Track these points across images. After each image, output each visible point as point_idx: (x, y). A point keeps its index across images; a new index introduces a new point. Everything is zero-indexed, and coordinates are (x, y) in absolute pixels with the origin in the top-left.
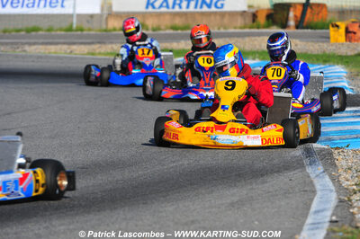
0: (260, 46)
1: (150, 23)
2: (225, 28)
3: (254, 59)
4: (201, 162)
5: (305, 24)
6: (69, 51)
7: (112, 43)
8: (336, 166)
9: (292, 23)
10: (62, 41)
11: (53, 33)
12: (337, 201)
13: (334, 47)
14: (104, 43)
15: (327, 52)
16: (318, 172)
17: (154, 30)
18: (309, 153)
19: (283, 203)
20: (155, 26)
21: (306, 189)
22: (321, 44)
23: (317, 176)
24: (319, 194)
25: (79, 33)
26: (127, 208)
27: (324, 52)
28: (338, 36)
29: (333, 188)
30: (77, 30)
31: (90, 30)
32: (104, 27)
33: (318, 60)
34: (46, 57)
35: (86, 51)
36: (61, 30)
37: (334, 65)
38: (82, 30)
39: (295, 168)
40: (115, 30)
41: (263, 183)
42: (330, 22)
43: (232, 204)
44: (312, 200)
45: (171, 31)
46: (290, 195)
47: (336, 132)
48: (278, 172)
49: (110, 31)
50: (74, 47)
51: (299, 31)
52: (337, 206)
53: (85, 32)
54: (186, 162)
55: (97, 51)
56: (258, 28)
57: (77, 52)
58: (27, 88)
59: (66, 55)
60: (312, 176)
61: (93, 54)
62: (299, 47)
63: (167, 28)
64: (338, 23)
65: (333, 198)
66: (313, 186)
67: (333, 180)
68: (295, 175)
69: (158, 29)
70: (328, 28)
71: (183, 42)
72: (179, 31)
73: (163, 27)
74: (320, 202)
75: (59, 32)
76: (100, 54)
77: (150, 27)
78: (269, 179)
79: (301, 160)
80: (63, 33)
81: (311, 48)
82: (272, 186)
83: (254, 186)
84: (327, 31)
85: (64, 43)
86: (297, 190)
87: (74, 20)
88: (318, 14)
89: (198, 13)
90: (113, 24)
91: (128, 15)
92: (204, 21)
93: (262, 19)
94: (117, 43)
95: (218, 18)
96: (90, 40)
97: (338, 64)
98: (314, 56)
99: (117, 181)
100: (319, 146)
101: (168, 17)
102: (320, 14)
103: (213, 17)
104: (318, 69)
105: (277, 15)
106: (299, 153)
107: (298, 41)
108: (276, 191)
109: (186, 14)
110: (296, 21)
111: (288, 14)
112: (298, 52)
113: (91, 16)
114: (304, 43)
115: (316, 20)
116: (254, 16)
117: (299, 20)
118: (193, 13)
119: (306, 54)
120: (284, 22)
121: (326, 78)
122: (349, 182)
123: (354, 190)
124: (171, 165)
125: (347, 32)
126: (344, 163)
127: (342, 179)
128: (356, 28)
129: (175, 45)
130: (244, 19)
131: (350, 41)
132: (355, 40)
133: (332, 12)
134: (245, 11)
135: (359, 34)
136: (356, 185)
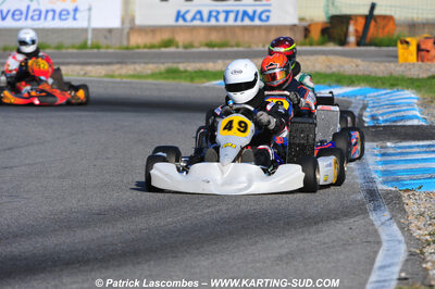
0: (314, 66)
1: (181, 38)
4: (243, 207)
5: (367, 41)
6: (82, 72)
7: (134, 63)
8: (405, 212)
9: (352, 39)
10: (75, 60)
11: (64, 51)
12: (407, 253)
13: (403, 68)
14: (126, 63)
15: (395, 74)
16: (384, 219)
17: (185, 47)
18: (372, 194)
19: (341, 257)
20: (186, 43)
21: (369, 239)
22: (387, 64)
23: (382, 224)
24: (385, 245)
25: (95, 51)
26: (152, 263)
27: (391, 74)
28: (407, 54)
29: (402, 238)
30: (92, 48)
31: (108, 47)
32: (125, 43)
33: (383, 83)
35: (103, 73)
36: (73, 47)
37: (403, 90)
38: (98, 47)
39: (356, 215)
40: (138, 47)
41: (317, 232)
42: (398, 38)
43: (280, 258)
44: (376, 253)
45: (206, 49)
46: (350, 247)
47: (406, 171)
48: (335, 219)
49: (132, 48)
50: (89, 68)
51: (361, 48)
52: (407, 260)
53: (102, 50)
54: (224, 207)
55: (117, 73)
56: (311, 45)
57: (93, 74)
58: (31, 118)
59: (79, 78)
60: (377, 224)
61: (112, 76)
62: (361, 68)
63: (201, 46)
64: (408, 39)
65: (402, 251)
66: (378, 236)
67: (402, 229)
68: (357, 222)
69: (191, 46)
70: (396, 45)
71: (220, 62)
72: (216, 49)
73: (196, 44)
74: (386, 255)
75: (70, 51)
76: (120, 76)
77: (180, 44)
78: (325, 228)
79: (364, 204)
80: (75, 51)
81: (376, 69)
82: (328, 236)
83: (306, 235)
84: (394, 48)
85: (77, 64)
86: (358, 240)
87: (90, 36)
88: (384, 28)
89: (239, 27)
90: (136, 40)
91: (154, 30)
92: (246, 37)
93: (316, 34)
94: (140, 63)
95: (263, 33)
96: (108, 60)
97: (408, 88)
98: (379, 78)
99: (141, 229)
100: (385, 187)
101: (202, 32)
102: (387, 29)
103: (256, 32)
104: (384, 94)
105: (335, 29)
106: (360, 196)
107: (359, 61)
108: (334, 241)
109: (223, 28)
110: (357, 37)
111: (347, 29)
112: (360, 73)
113: (110, 31)
114: (367, 63)
115: (381, 35)
116: (307, 31)
117: (361, 34)
118: (232, 28)
119: (369, 76)
120: (343, 37)
121: (394, 105)
122: (421, 231)
123: (427, 240)
124: (206, 211)
125: (419, 49)
126: (415, 208)
127: (412, 227)
128: (429, 45)
129: (211, 66)
130: (295, 35)
131: (422, 61)
132: (428, 60)
133: (400, 26)
134: (295, 25)
135: (433, 53)
136: (430, 234)
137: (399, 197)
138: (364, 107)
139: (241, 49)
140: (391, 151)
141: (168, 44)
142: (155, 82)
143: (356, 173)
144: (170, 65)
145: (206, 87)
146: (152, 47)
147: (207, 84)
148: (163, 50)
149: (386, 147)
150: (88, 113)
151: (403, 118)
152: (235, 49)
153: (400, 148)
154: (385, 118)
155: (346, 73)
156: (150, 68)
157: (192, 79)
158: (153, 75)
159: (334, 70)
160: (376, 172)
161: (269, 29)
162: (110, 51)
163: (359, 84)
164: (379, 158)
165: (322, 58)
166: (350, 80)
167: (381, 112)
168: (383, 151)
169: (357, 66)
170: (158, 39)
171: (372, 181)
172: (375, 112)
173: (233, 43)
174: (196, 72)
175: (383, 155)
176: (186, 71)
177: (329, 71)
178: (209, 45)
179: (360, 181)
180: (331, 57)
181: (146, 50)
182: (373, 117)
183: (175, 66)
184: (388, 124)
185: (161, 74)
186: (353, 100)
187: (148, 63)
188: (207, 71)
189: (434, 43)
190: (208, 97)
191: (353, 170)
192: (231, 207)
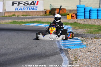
0: (47, 20)
1: (17, 14)
2: (38, 16)
3: (46, 24)
4: (31, 53)
7: (6, 20)
8: (69, 54)
12: (69, 63)
13: (68, 21)
14: (4, 20)
15: (66, 22)
16: (64, 55)
17: (18, 16)
18: (61, 50)
20: (18, 15)
21: (60, 60)
22: (64, 20)
23: (63, 56)
24: (64, 61)
28: (69, 17)
29: (68, 60)
32: (4, 15)
39: (57, 54)
40: (7, 16)
41: (48, 58)
42: (67, 14)
44: (62, 63)
45: (23, 17)
46: (56, 62)
47: (69, 44)
48: (52, 55)
54: (27, 53)
55: (2, 22)
56: (47, 15)
60: (62, 56)
64: (69, 14)
66: (62, 59)
67: (68, 57)
68: (57, 56)
69: (19, 16)
70: (66, 15)
71: (26, 19)
72: (25, 17)
73: (20, 15)
74: (64, 64)
77: (17, 15)
78: (50, 58)
79: (59, 52)
81: (62, 21)
82: (51, 59)
83: (46, 59)
86: (58, 60)
88: (64, 11)
89: (30, 11)
91: (10, 12)
92: (32, 14)
93: (48, 13)
95: (36, 12)
97: (69, 25)
99: (8, 59)
100: (64, 48)
101: (21, 13)
103: (34, 12)
105: (52, 12)
106: (58, 50)
108: (52, 61)
109: (26, 12)
111: (55, 12)
115: (63, 13)
116: (46, 12)
117: (58, 13)
118: (28, 11)
120: (54, 14)
122: (72, 58)
123: (73, 60)
124: (23, 54)
125: (72, 16)
126: (71, 53)
127: (70, 57)
128: (74, 15)
129: (23, 20)
130: (43, 13)
131: (72, 19)
132: (74, 19)
133: (67, 11)
134: (43, 11)
135: (75, 17)
136: (74, 59)
137: (67, 50)
139: (30, 16)
141: (13, 15)
143: (57, 45)
144: (13, 20)
146: (10, 16)
147: (23, 25)
148: (12, 17)
152: (29, 16)
156: (9, 21)
157: (19, 24)
158: (10, 23)
159: (52, 21)
160: (62, 44)
161: (37, 12)
162: (0, 17)
165: (49, 18)
170: (11, 14)
171: (60, 46)
174: (20, 22)
176: (18, 22)
179: (58, 47)
180: (52, 18)
181: (8, 17)
183: (15, 20)
185: (12, 22)
187: (9, 20)
188: (23, 22)
189: (75, 15)
190: (23, 28)
191: (56, 44)
192: (28, 53)
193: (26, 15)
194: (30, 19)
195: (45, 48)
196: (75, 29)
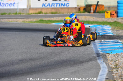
0: (81, 19)
1: (44, 11)
2: (69, 13)
4: (62, 58)
5: (96, 12)
6: (16, 21)
7: (31, 18)
8: (107, 59)
9: (92, 11)
11: (11, 15)
13: (106, 19)
14: (28, 18)
15: (104, 21)
17: (45, 14)
18: (98, 55)
19: (89, 72)
21: (97, 67)
22: (102, 18)
23: (101, 63)
24: (102, 69)
25: (20, 15)
28: (108, 15)
29: (107, 67)
30: (19, 14)
31: (23, 14)
32: (28, 13)
33: (101, 24)
34: (9, 23)
35: (22, 21)
36: (13, 14)
37: (107, 25)
38: (20, 14)
39: (94, 60)
40: (32, 14)
41: (83, 65)
42: (105, 11)
43: (72, 73)
44: (99, 71)
45: (51, 14)
46: (92, 70)
47: (108, 48)
48: (88, 62)
49: (30, 14)
50: (18, 20)
51: (95, 14)
52: (108, 73)
53: (21, 15)
54: (56, 58)
55: (26, 21)
56: (81, 13)
58: (2, 34)
59: (15, 22)
60: (99, 63)
61: (24, 22)
62: (95, 19)
63: (50, 13)
64: (108, 11)
65: (107, 70)
66: (100, 66)
67: (106, 64)
70: (104, 13)
71: (55, 18)
72: (54, 14)
73: (48, 13)
74: (102, 72)
75: (12, 15)
76: (27, 22)
77: (44, 13)
78: (85, 64)
79: (96, 58)
80: (14, 15)
81: (99, 19)
82: (86, 66)
83: (80, 66)
85: (15, 18)
87: (18, 11)
88: (101, 8)
89: (60, 8)
90: (31, 12)
91: (36, 9)
92: (62, 11)
93: (82, 10)
94: (32, 18)
95: (67, 9)
96: (23, 17)
97: (108, 25)
98: (100, 22)
99: (33, 65)
100: (102, 53)
101: (50, 9)
102: (102, 8)
103: (65, 9)
104: (101, 27)
105: (87, 9)
106: (95, 55)
107: (94, 17)
108: (87, 68)
109: (56, 8)
110: (93, 10)
111: (91, 8)
112: (94, 21)
113: (24, 9)
114: (96, 18)
115: (101, 10)
116: (79, 9)
117: (94, 10)
118: (58, 8)
119: (97, 21)
120: (89, 11)
121: (104, 30)
122: (112, 65)
123: (113, 68)
124: (51, 59)
125: (111, 14)
126: (110, 59)
127: (109, 64)
128: (114, 13)
129: (52, 19)
130: (76, 10)
131: (112, 17)
132: (114, 17)
133: (106, 7)
134: (76, 7)
135: (115, 15)
136: (114, 66)
137: (106, 55)
138: (96, 30)
139: (61, 14)
140: (103, 43)
142: (37, 23)
143: (94, 49)
144: (40, 19)
145: (51, 25)
146: (36, 14)
147: (51, 24)
148: (39, 14)
149: (102, 41)
150: (18, 32)
151: (107, 33)
152: (59, 14)
153: (106, 42)
154: (102, 33)
155: (91, 21)
156: (35, 20)
157: (47, 23)
158: (36, 22)
159: (87, 20)
160: (99, 48)
161: (69, 8)
162: (24, 15)
163: (94, 24)
164: (100, 45)
165: (84, 17)
166: (92, 23)
167: (100, 32)
168: (101, 43)
169: (94, 19)
170: (37, 11)
171: (97, 51)
172: (98, 32)
173: (59, 12)
174: (48, 21)
175: (101, 44)
176: (45, 20)
177: (86, 20)
178: (52, 13)
179: (95, 51)
180: (86, 16)
181: (34, 15)
182: (98, 33)
183: (42, 19)
184: (102, 35)
185: (38, 21)
186: (92, 28)
187: (34, 18)
188: (51, 20)
189: (116, 12)
190: (52, 28)
191: (92, 48)
192: (58, 58)
193: (55, 12)
194: (61, 17)
195: (79, 53)
196: (115, 30)
